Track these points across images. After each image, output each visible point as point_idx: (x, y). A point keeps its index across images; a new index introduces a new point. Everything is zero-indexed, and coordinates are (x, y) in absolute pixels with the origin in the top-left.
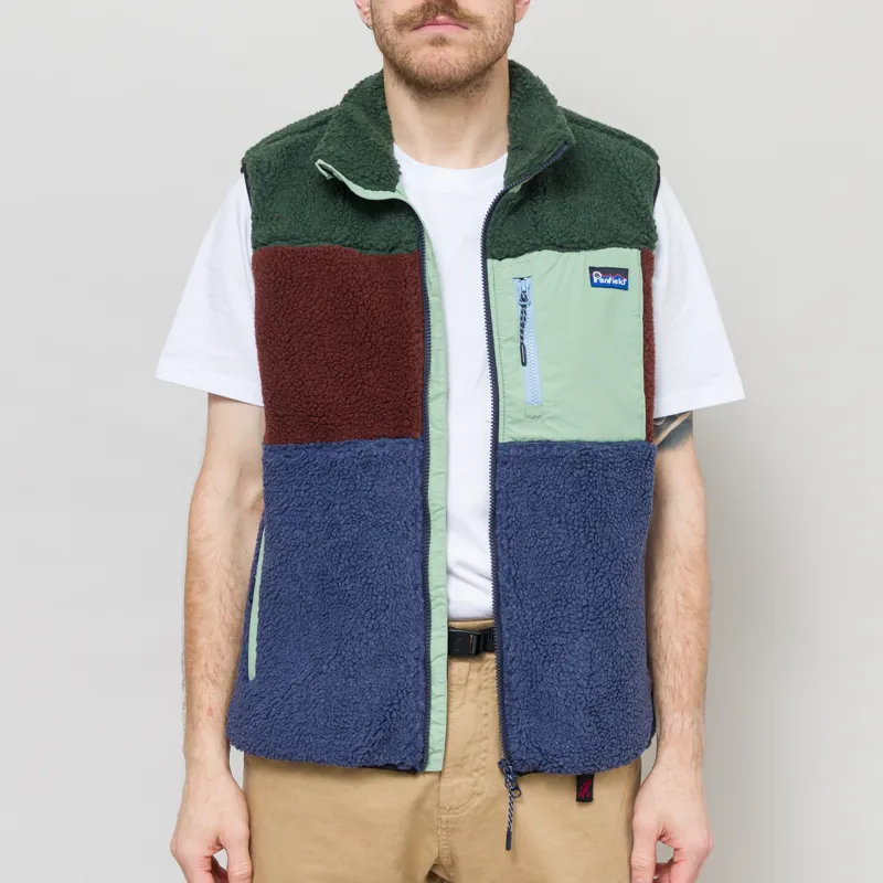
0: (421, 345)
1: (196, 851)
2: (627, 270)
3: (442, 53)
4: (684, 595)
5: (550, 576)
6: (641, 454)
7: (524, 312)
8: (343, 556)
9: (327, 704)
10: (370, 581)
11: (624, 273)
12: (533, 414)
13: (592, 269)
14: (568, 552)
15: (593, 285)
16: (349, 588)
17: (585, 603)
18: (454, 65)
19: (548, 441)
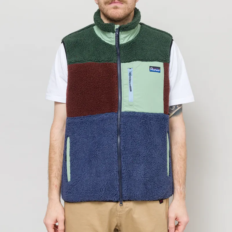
0: (117, 88)
1: (51, 223)
2: (160, 67)
3: (116, 11)
4: (180, 155)
5: (135, 148)
6: (161, 117)
7: (130, 77)
8: (96, 145)
9: (93, 184)
10: (103, 151)
11: (159, 68)
12: (130, 104)
13: (150, 67)
14: (140, 141)
15: (150, 71)
16: (98, 153)
17: (144, 155)
18: (120, 14)
19: (135, 112)
